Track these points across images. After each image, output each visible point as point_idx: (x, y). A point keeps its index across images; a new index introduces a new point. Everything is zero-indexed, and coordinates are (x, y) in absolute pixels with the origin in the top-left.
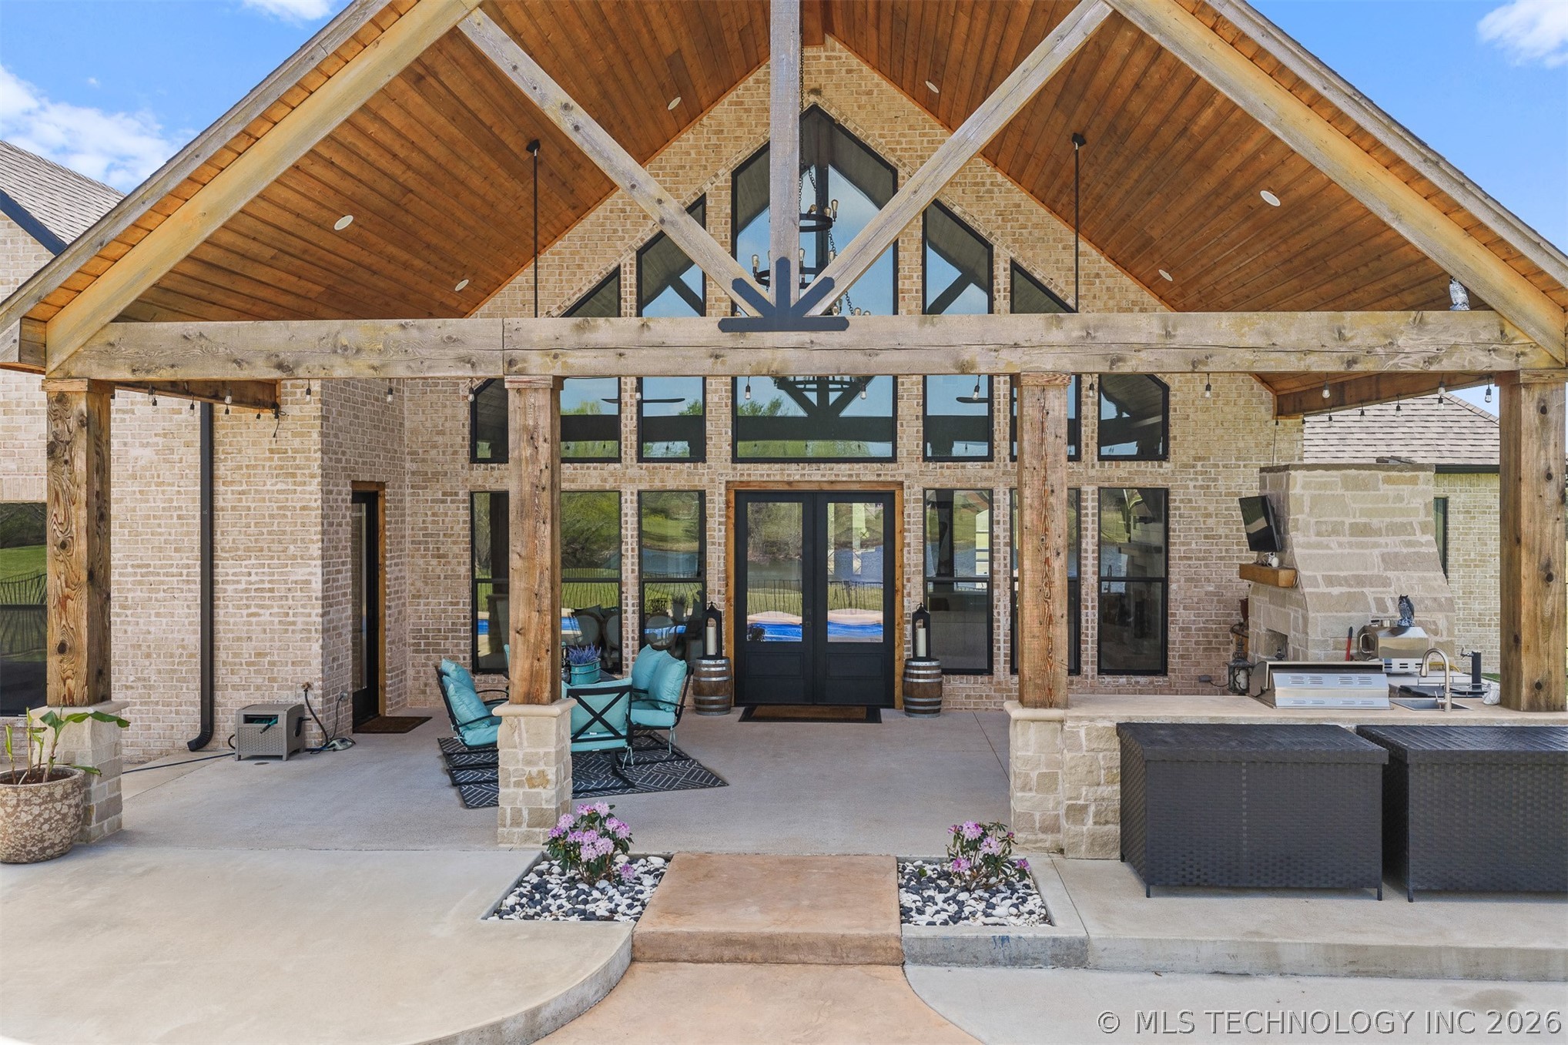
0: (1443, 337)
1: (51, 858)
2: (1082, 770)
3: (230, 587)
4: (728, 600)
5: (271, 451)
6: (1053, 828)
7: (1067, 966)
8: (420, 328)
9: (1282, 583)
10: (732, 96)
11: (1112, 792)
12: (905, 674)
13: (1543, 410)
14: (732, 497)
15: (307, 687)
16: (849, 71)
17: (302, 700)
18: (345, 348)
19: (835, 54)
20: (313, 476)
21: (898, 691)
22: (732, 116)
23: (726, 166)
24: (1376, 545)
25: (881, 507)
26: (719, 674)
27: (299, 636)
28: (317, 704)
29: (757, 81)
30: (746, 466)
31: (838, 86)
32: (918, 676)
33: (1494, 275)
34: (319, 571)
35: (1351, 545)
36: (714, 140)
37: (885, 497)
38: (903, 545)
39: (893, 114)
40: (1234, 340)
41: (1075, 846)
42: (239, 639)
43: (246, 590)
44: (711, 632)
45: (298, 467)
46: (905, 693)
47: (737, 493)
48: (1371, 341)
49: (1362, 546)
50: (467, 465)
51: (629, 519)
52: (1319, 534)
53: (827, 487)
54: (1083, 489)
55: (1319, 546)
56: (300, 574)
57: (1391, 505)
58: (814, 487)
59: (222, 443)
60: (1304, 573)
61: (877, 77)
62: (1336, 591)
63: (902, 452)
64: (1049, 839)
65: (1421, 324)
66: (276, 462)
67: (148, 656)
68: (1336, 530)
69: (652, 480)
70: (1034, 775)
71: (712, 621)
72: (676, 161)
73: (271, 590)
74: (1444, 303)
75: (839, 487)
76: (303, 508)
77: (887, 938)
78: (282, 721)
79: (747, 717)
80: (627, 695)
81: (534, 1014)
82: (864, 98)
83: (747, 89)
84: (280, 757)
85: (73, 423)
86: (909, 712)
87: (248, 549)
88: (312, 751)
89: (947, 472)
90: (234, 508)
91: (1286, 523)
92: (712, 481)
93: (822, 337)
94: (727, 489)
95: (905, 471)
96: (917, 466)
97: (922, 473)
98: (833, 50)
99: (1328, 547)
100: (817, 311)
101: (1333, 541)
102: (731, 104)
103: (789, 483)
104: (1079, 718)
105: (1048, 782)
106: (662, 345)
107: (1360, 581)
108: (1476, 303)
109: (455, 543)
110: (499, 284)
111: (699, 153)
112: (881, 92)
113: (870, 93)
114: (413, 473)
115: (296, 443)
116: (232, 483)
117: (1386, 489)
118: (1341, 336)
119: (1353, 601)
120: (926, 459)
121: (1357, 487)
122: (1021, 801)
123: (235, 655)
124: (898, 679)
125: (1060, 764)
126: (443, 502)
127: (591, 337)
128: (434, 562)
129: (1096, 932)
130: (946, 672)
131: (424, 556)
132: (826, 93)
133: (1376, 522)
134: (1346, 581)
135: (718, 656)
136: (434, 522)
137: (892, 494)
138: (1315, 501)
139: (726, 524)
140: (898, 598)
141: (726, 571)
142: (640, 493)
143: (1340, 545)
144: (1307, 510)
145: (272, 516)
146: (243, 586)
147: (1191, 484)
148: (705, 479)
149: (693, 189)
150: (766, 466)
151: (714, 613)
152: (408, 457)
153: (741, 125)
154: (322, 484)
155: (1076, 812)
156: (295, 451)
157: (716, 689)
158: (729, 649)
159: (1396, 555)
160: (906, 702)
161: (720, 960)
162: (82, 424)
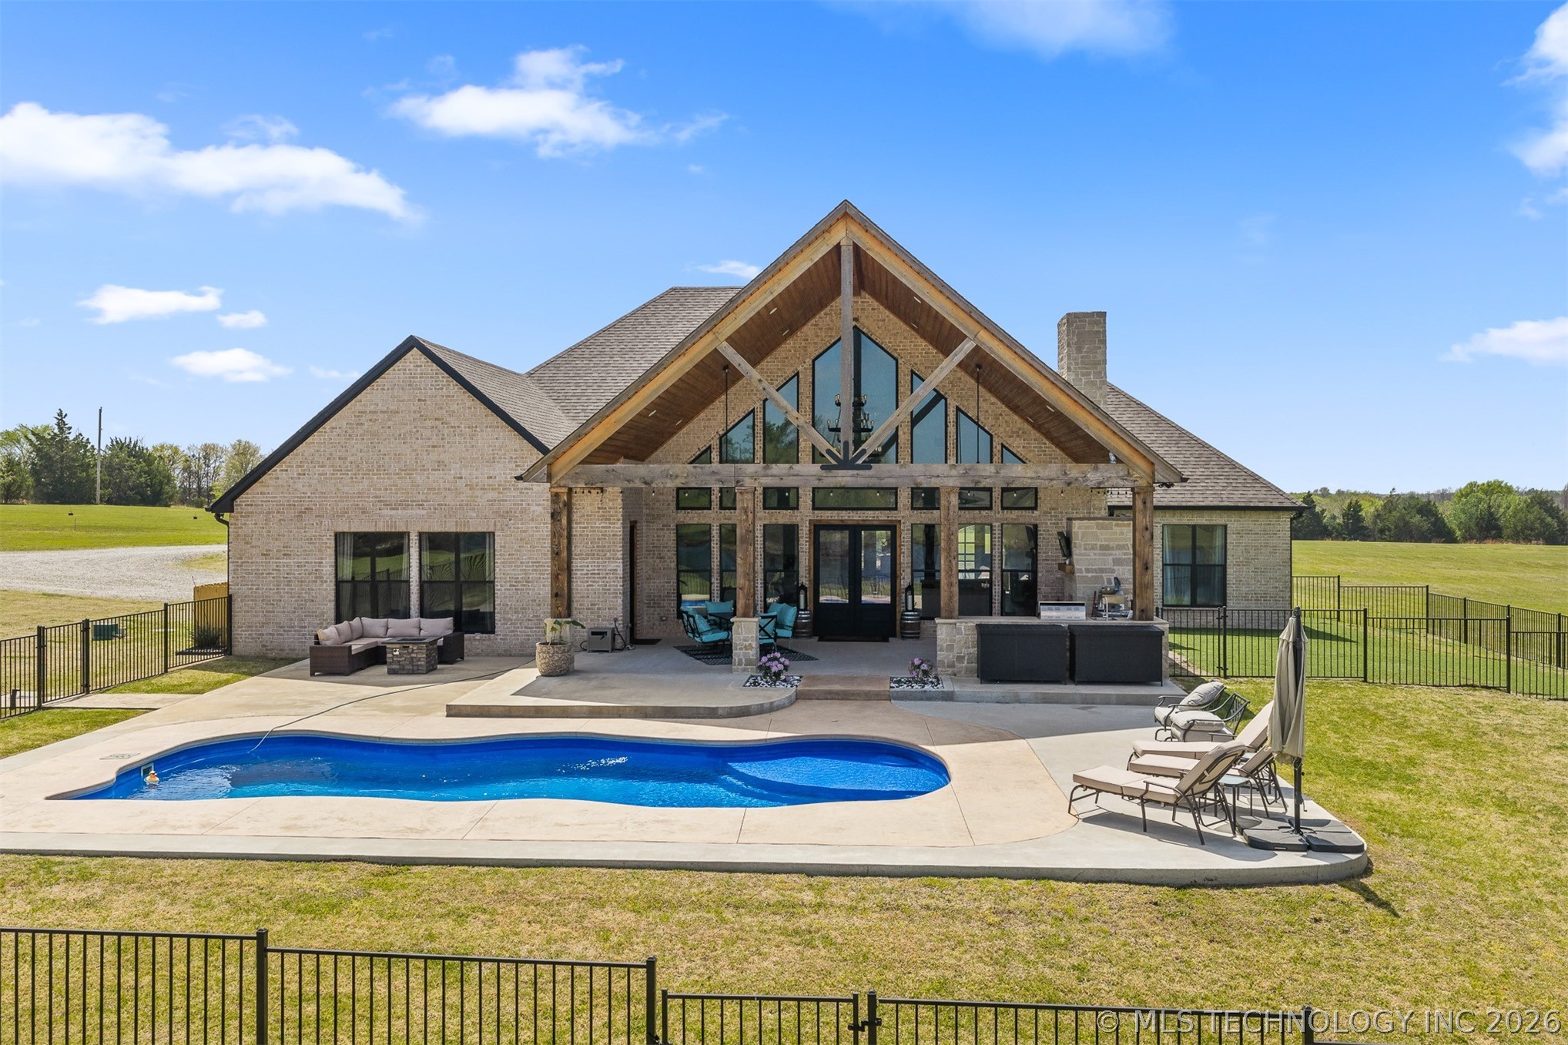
0: (1106, 474)
1: (562, 675)
2: (962, 642)
3: (579, 573)
4: (810, 581)
5: (599, 508)
6: (952, 665)
7: (947, 700)
8: (701, 468)
9: (1067, 571)
10: (813, 321)
11: (974, 650)
12: (901, 619)
13: (1145, 503)
14: (812, 527)
15: (616, 620)
16: (873, 309)
17: (613, 626)
18: (671, 476)
19: (867, 299)
20: (618, 520)
21: (898, 628)
22: (813, 332)
23: (809, 357)
24: (1111, 555)
25: (889, 532)
26: (805, 618)
27: (612, 596)
28: (620, 628)
29: (826, 314)
30: (819, 512)
31: (867, 317)
32: (908, 620)
33: (1125, 451)
34: (621, 565)
35: (1100, 555)
36: (803, 344)
37: (892, 528)
38: (901, 553)
39: (895, 331)
40: (1024, 475)
41: (960, 672)
42: (583, 597)
43: (587, 574)
44: (802, 597)
45: (611, 516)
46: (902, 628)
47: (815, 525)
48: (1077, 475)
49: (1104, 555)
50: (675, 511)
51: (759, 539)
52: (1085, 549)
53: (861, 523)
54: (994, 524)
55: (1085, 555)
56: (612, 566)
57: (1118, 536)
58: (855, 523)
59: (575, 504)
60: (1076, 567)
61: (887, 312)
62: (1090, 575)
63: (900, 505)
64: (950, 671)
65: (1096, 469)
66: (601, 513)
67: (539, 605)
68: (1093, 548)
69: (771, 519)
70: (945, 645)
71: (802, 591)
72: (783, 355)
73: (599, 574)
74: (1108, 461)
75: (867, 523)
76: (614, 535)
77: (885, 691)
78: (609, 634)
79: (820, 640)
80: (773, 621)
81: (772, 703)
82: (881, 323)
83: (820, 318)
84: (608, 651)
85: (561, 505)
86: (903, 638)
87: (587, 554)
88: (619, 650)
89: (923, 515)
90: (581, 535)
91: (1073, 545)
92: (802, 519)
93: (861, 472)
94: (810, 524)
95: (902, 514)
96: (908, 512)
97: (910, 516)
98: (865, 298)
99: (1089, 555)
100: (860, 462)
101: (1091, 553)
102: (812, 325)
103: (842, 521)
104: (961, 622)
105: (950, 648)
106: (797, 475)
107: (1102, 570)
108: (1118, 461)
109: (669, 551)
110: (692, 418)
111: (795, 351)
112: (890, 320)
113: (884, 320)
114: (647, 515)
115: (611, 504)
116: (580, 523)
117: (1115, 529)
118: (1066, 473)
119: (1096, 579)
120: (913, 508)
121: (1103, 528)
122: (941, 655)
123: (581, 605)
124: (898, 622)
125: (954, 641)
126: (663, 530)
127: (770, 472)
128: (658, 561)
129: (957, 689)
130: (922, 618)
131: (653, 558)
132: (861, 320)
133: (1111, 544)
134: (1095, 571)
135: (805, 610)
136: (658, 540)
137: (896, 526)
138: (1084, 534)
139: (809, 541)
140: (898, 581)
141: (809, 566)
142: (764, 525)
143: (1095, 554)
144: (1080, 538)
145: (599, 539)
146: (585, 572)
147: (1049, 522)
148: (798, 519)
149: (793, 369)
150: (830, 512)
151: (803, 587)
152: (645, 507)
153: (817, 336)
154: (622, 524)
155: (960, 659)
156: (610, 508)
157: (805, 625)
158: (811, 606)
159: (1120, 559)
160: (902, 633)
161: (827, 699)
162: (565, 505)
